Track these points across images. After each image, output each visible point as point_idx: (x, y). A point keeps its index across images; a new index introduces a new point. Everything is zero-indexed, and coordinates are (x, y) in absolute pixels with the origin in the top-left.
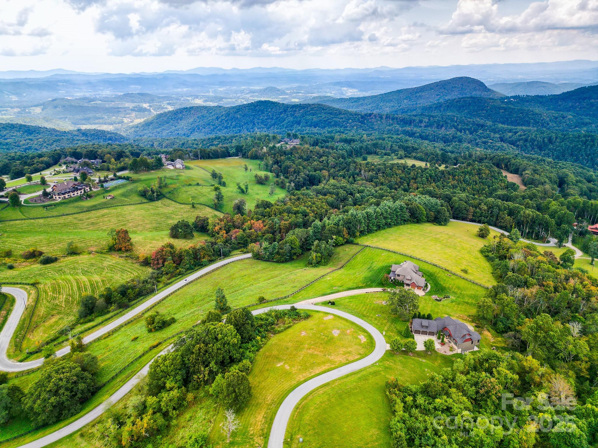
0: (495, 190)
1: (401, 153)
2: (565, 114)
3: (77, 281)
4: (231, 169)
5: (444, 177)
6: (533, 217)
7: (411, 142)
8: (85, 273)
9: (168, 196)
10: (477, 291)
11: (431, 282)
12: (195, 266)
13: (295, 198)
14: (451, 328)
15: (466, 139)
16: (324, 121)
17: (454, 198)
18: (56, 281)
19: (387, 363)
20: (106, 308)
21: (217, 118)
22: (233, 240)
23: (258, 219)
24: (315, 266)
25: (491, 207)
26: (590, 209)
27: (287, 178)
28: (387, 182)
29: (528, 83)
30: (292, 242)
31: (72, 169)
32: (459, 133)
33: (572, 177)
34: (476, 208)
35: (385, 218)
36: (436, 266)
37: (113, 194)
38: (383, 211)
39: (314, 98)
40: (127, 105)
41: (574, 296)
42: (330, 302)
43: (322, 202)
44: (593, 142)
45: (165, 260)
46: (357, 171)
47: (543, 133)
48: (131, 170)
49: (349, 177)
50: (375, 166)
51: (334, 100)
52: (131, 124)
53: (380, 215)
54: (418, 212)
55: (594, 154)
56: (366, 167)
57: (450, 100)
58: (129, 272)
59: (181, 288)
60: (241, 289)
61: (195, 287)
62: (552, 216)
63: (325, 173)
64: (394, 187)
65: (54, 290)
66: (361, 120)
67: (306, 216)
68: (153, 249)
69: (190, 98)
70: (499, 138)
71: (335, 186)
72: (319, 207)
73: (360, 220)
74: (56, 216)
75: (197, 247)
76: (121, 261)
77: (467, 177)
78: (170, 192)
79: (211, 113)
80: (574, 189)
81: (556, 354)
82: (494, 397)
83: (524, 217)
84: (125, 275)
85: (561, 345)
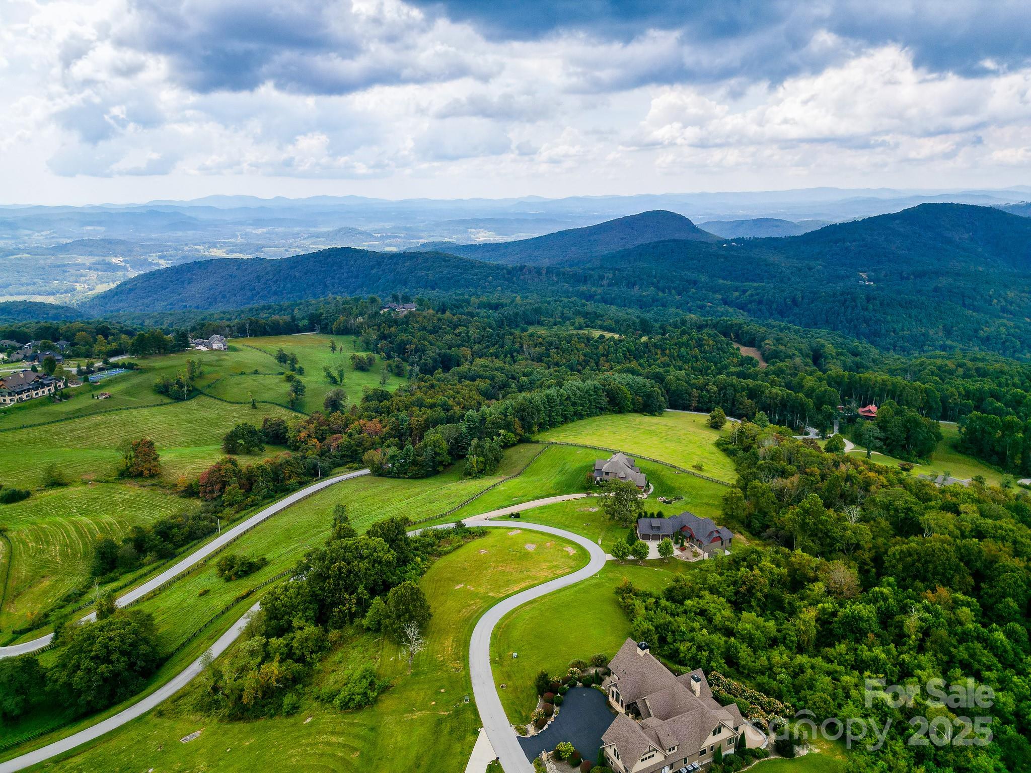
0: (726, 367)
1: (580, 320)
2: (812, 263)
3: (74, 524)
4: (306, 350)
5: (650, 351)
6: (783, 398)
7: (590, 307)
8: (85, 512)
9: (207, 391)
10: (719, 491)
11: (654, 482)
12: (276, 492)
13: (427, 384)
14: (692, 526)
15: (672, 302)
16: (448, 278)
17: (669, 377)
18: (38, 526)
19: (611, 575)
20: (138, 559)
21: (258, 278)
22: (334, 452)
23: (371, 419)
24: (476, 477)
25: (722, 388)
26: (858, 385)
27: (405, 360)
28: (564, 361)
29: (754, 220)
30: (435, 444)
31: (21, 356)
32: (661, 294)
33: (830, 349)
34: (702, 391)
35: (574, 404)
36: (657, 462)
37: (108, 391)
38: (570, 393)
39: (423, 245)
40: (80, 260)
41: (848, 484)
42: (512, 514)
43: (471, 390)
44: (854, 301)
45: (224, 484)
46: (517, 346)
47: (783, 291)
48: (133, 354)
49: (506, 356)
50: (544, 339)
51: (459, 248)
52: (90, 293)
53: (566, 399)
54: (620, 396)
55: (857, 319)
56: (530, 340)
57: (642, 245)
58: (161, 507)
59: (261, 522)
60: (365, 514)
61: (285, 519)
62: (809, 395)
63: (465, 351)
64: (576, 368)
65: (37, 539)
66: (506, 276)
67: (448, 410)
68: (197, 471)
69: (202, 247)
70: (722, 299)
71: (487, 366)
72: (466, 398)
73: (537, 406)
74: (11, 429)
75: (279, 461)
76: (145, 492)
77: (683, 350)
78: (209, 386)
79: (246, 270)
80: (834, 364)
81: (831, 545)
82: (759, 594)
83: (770, 398)
84: (156, 512)
85: (837, 532)
